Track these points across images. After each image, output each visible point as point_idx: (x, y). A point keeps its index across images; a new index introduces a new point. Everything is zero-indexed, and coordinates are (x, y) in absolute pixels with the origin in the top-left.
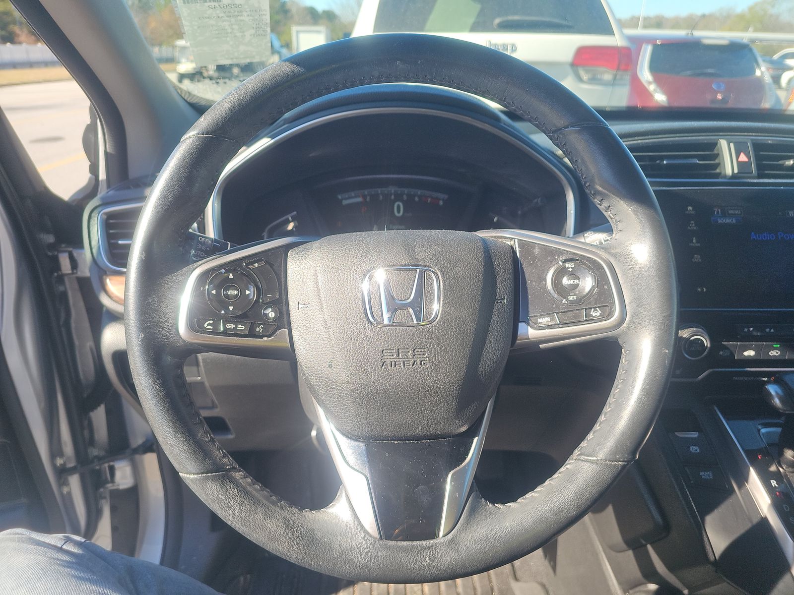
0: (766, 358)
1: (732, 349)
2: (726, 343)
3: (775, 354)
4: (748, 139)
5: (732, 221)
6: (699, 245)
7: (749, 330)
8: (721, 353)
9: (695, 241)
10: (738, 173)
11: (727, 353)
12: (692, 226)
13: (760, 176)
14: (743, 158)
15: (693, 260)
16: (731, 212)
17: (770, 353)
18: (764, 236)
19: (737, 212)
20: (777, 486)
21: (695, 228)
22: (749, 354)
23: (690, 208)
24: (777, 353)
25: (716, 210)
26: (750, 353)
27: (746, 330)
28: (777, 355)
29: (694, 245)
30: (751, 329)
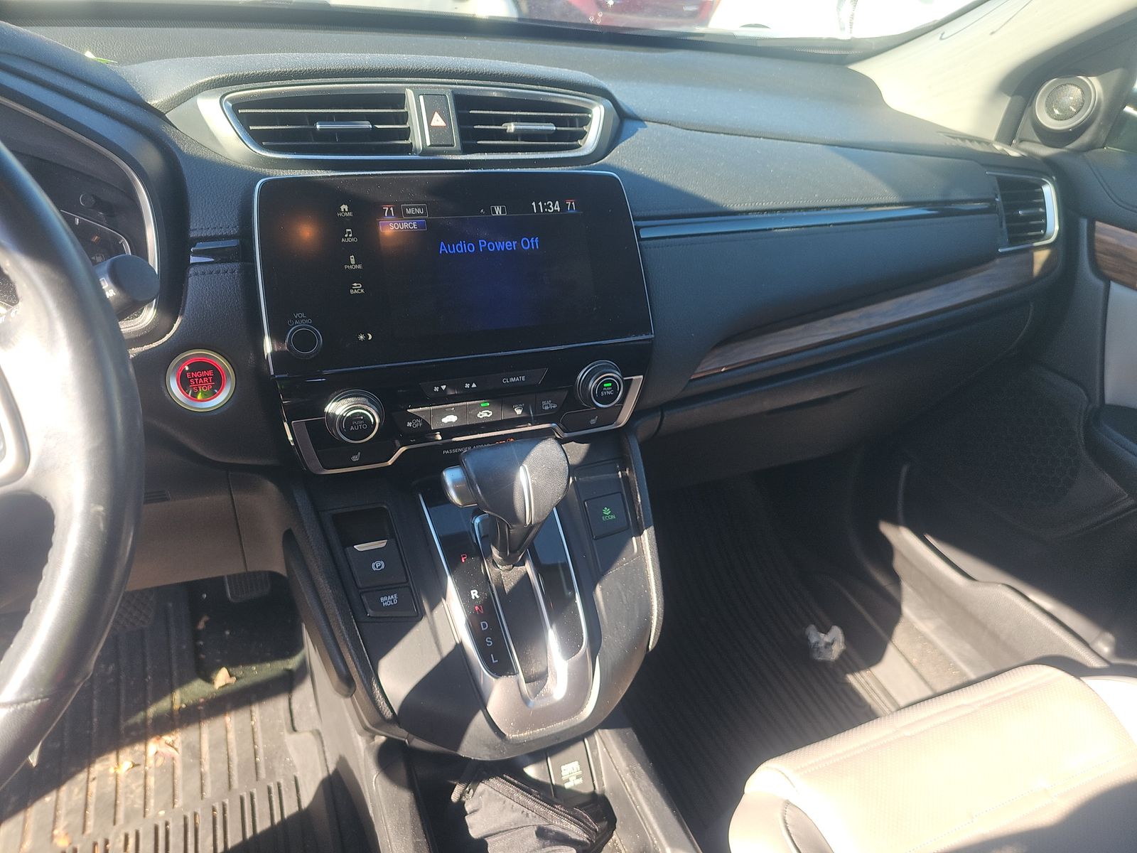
0: (474, 422)
1: (423, 417)
2: (414, 410)
3: (486, 415)
4: (446, 89)
5: (412, 225)
6: (360, 267)
7: (440, 389)
8: (409, 424)
9: (353, 261)
10: (431, 146)
11: (418, 424)
12: (348, 237)
13: (465, 150)
14: (438, 121)
15: (352, 291)
16: (409, 211)
17: (478, 416)
18: (459, 247)
19: (419, 211)
20: (478, 597)
21: (353, 240)
22: (449, 421)
23: (344, 207)
24: (488, 414)
25: (387, 209)
26: (451, 419)
27: (436, 389)
28: (489, 416)
29: (351, 267)
30: (443, 387)
